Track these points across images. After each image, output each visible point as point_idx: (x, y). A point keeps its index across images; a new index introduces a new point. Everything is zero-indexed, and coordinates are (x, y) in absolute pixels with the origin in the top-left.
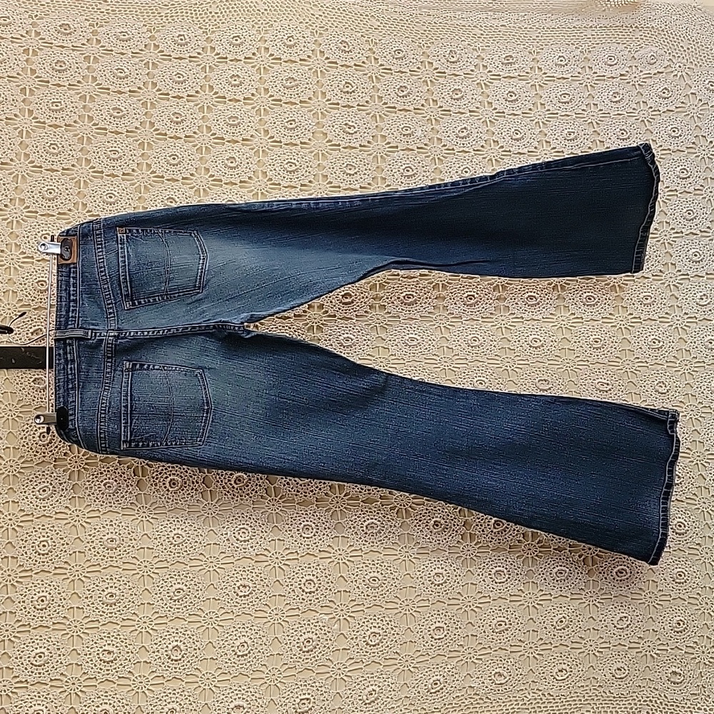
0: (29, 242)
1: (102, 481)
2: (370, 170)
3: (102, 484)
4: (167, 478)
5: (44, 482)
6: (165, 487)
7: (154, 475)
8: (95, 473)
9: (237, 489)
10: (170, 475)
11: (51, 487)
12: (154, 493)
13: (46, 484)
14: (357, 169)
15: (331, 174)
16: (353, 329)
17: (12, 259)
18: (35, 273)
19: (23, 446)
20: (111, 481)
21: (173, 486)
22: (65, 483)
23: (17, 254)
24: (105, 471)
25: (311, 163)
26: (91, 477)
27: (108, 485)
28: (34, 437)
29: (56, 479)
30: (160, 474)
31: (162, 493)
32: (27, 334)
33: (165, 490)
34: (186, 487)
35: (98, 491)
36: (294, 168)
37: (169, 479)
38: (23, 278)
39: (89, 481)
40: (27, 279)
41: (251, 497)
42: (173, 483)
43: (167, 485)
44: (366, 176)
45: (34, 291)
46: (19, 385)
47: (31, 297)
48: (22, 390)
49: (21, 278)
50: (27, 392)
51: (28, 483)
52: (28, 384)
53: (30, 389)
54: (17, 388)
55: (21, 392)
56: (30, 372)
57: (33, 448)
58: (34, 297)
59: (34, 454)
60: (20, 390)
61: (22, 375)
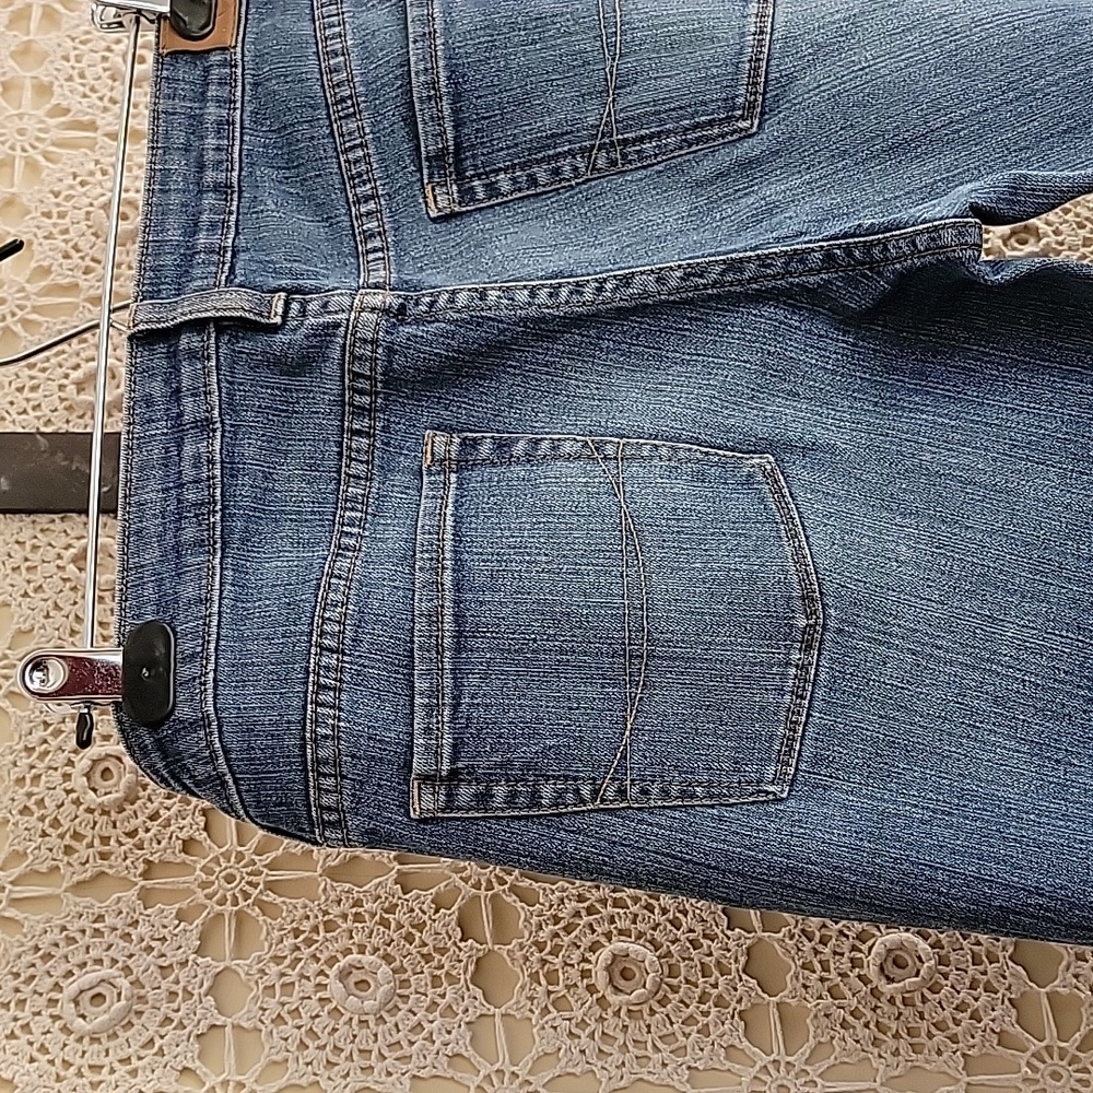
0: (82, 76)
1: (332, 961)
3: (332, 972)
4: (594, 947)
5: (99, 962)
6: (591, 989)
7: (544, 935)
8: (306, 926)
9: (892, 1001)
10: (608, 936)
11: (124, 983)
12: (545, 1011)
13: (105, 972)
17: (21, 132)
18: (99, 176)
19: (25, 810)
20: (367, 958)
21: (621, 983)
22: (184, 964)
23: (40, 112)
24: (345, 917)
26: (289, 941)
27: (357, 976)
28: (66, 777)
29: (150, 949)
30: (568, 929)
31: (579, 1014)
32: (62, 387)
33: (591, 1000)
34: (675, 989)
35: (314, 1002)
37: (604, 955)
38: (57, 195)
39: (278, 960)
40: (68, 198)
41: (954, 1039)
42: (621, 971)
43: (600, 978)
45: (93, 239)
46: (21, 574)
47: (82, 258)
48: (32, 595)
49: (51, 195)
50: (49, 602)
51: (33, 965)
52: (55, 570)
53: (61, 591)
54: (12, 586)
55: (28, 599)
56: (65, 526)
57: (62, 821)
58: (94, 260)
59: (66, 846)
60: (26, 595)
61: (35, 537)
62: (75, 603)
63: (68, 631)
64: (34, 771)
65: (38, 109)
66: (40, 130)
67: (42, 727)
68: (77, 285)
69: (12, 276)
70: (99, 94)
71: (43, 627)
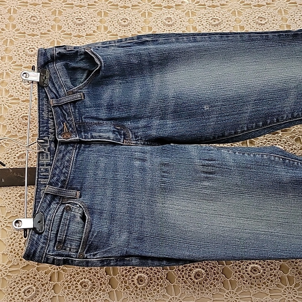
0: (16, 88)
1: (78, 281)
2: (276, 20)
3: (79, 283)
4: (135, 275)
5: (29, 284)
6: (134, 284)
7: (123, 273)
8: (73, 274)
9: (197, 283)
10: (137, 273)
11: (34, 288)
12: (124, 289)
13: (30, 286)
14: (267, 20)
15: (247, 25)
16: (280, 141)
17: (3, 101)
18: (20, 110)
19: (11, 252)
20: (86, 280)
21: (140, 283)
22: (47, 283)
23: (7, 97)
24: (81, 271)
25: (230, 18)
26: (69, 277)
27: (84, 284)
28: (20, 244)
29: (39, 281)
30: (129, 272)
31: (131, 290)
32: (14, 158)
33: (134, 286)
34: (152, 283)
35: (75, 290)
36: (217, 22)
37: (137, 276)
38: (11, 115)
39: (67, 281)
40: (14, 116)
41: (210, 291)
42: (140, 280)
43: (136, 282)
44: (275, 25)
45: (20, 124)
46: (7, 200)
47: (18, 129)
48: (10, 204)
49: (10, 115)
50: (14, 206)
51: (15, 285)
52: (15, 199)
53: (16, 203)
54: (6, 203)
55: (9, 205)
56: (17, 189)
57: (19, 254)
58: (20, 129)
59: (20, 259)
60: (9, 204)
61: (10, 191)
62: (20, 206)
63: (18, 212)
64: (13, 243)
65: (6, 96)
66: (7, 101)
67: (14, 233)
68: (17, 135)
69: (2, 134)
70: (20, 92)
71: (13, 211)
